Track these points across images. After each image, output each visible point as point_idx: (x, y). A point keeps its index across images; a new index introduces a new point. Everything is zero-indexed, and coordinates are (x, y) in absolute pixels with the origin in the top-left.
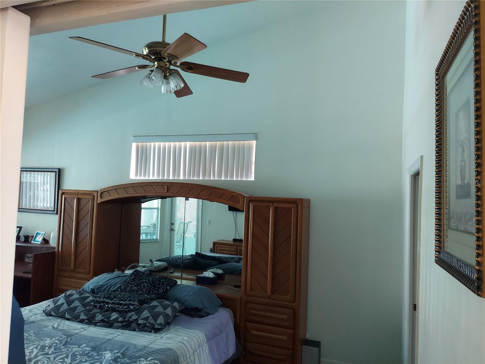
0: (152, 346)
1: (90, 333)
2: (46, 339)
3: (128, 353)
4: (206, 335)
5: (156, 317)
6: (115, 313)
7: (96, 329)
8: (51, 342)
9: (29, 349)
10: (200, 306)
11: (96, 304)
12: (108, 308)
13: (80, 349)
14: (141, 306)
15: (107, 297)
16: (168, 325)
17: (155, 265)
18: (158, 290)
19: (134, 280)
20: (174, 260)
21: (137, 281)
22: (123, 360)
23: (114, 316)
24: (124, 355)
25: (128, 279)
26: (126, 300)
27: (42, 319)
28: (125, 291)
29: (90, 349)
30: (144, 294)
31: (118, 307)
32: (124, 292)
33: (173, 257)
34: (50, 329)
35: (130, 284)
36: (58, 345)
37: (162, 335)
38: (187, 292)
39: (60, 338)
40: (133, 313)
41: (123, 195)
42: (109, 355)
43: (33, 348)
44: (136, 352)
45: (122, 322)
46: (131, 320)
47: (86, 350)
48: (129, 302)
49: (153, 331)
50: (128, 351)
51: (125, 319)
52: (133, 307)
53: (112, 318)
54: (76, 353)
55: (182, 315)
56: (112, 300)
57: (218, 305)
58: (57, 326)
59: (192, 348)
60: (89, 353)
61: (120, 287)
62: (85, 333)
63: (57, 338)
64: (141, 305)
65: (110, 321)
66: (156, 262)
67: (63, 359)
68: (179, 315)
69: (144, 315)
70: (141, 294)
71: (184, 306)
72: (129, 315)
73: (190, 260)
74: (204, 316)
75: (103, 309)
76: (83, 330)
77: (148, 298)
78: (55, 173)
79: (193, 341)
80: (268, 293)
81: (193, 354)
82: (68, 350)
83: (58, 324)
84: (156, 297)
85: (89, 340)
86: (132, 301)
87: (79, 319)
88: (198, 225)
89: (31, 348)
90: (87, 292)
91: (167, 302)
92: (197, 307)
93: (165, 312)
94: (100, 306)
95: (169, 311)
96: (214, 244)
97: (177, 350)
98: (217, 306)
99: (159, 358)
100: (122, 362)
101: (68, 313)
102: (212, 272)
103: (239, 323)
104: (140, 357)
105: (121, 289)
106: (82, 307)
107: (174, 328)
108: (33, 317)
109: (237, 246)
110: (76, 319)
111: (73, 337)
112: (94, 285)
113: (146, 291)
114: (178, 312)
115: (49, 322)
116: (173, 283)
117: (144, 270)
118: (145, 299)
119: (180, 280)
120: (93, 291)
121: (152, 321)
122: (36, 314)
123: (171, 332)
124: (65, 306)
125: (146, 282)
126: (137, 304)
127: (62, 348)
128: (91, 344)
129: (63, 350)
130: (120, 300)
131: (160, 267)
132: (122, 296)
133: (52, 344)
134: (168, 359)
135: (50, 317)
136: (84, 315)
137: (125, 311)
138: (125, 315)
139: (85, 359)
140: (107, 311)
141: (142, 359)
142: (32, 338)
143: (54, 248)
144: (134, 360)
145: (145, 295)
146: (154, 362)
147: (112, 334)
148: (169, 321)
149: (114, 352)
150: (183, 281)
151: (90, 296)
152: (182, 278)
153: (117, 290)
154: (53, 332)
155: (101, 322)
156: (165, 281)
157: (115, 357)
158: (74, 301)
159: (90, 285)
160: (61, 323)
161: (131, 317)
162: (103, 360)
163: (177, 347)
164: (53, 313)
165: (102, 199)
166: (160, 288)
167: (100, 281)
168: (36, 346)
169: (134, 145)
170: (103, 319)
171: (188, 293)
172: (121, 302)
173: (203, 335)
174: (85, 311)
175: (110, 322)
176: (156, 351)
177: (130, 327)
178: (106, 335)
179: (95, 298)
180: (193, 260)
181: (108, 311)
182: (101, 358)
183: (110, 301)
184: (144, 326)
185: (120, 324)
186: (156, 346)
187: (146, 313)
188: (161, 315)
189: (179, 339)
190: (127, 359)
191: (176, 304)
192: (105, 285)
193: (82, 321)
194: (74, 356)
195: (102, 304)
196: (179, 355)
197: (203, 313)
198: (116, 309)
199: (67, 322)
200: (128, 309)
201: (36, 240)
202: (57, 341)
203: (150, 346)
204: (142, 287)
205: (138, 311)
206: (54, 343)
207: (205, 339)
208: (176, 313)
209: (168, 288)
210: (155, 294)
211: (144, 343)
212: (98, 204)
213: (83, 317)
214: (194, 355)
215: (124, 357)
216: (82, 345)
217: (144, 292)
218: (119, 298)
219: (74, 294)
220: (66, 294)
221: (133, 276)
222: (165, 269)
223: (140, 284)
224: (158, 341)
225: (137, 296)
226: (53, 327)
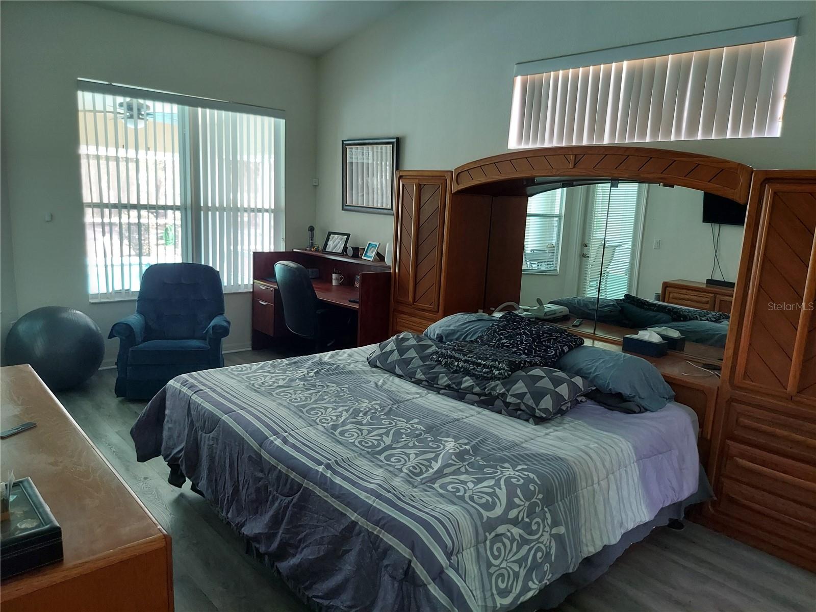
0: (528, 446)
1: (428, 404)
2: (363, 400)
3: (484, 449)
4: (636, 448)
5: (538, 396)
6: (469, 378)
7: (439, 399)
8: (370, 406)
9: (337, 411)
10: (626, 391)
11: (440, 359)
12: (458, 369)
13: (409, 426)
14: (512, 373)
15: (458, 350)
16: (562, 415)
17: (547, 310)
18: (546, 351)
19: (504, 328)
20: (582, 303)
21: (510, 331)
22: (473, 458)
23: (468, 382)
24: (475, 449)
25: (496, 325)
26: (487, 359)
27: (363, 371)
28: (489, 345)
29: (423, 428)
30: (521, 354)
31: (475, 368)
32: (486, 346)
33: (580, 300)
34: (371, 387)
35: (498, 334)
36: (378, 413)
37: (548, 431)
38: (602, 360)
39: (383, 403)
40: (498, 382)
41: (494, 176)
42: (453, 444)
43: (343, 411)
44: (497, 449)
45: (479, 395)
46: (494, 393)
47: (417, 429)
48: (492, 363)
49: (531, 420)
50: (484, 445)
51: (485, 390)
52: (498, 372)
53: (463, 386)
54: (401, 431)
55: (589, 401)
56: (465, 355)
57: (667, 397)
58: (382, 384)
59: (604, 466)
60: (421, 434)
61: (481, 337)
62: (420, 401)
63: (379, 402)
64: (513, 371)
65: (460, 389)
66: (549, 305)
67: (380, 435)
68: (583, 401)
69: (518, 389)
70: (515, 352)
71: (595, 386)
72: (491, 384)
73: (612, 308)
74: (635, 413)
75: (451, 367)
76: (418, 396)
77: (525, 361)
78: (391, 145)
79: (607, 453)
80: (788, 389)
81: (607, 477)
82: (391, 423)
83: (383, 380)
84: (541, 362)
85: (425, 413)
86: (497, 362)
87: (415, 378)
88: (634, 249)
89: (340, 409)
90: (430, 339)
91: (560, 374)
92: (620, 393)
93: (556, 390)
94: (446, 362)
95: (563, 390)
96: (666, 286)
97: (575, 463)
98: (664, 398)
99: (537, 470)
100: (472, 462)
101: (399, 367)
102: (657, 334)
103: (709, 437)
104: (503, 460)
105: (482, 341)
106: (420, 360)
107: (572, 422)
108: (352, 365)
109: (715, 293)
110: (409, 376)
111: (402, 405)
112: (442, 328)
113: (525, 349)
114: (581, 396)
115: (373, 376)
116: (576, 342)
117: (525, 315)
118: (520, 362)
119: (592, 341)
120: (440, 338)
121: (531, 402)
122: (357, 362)
123: (564, 428)
124: (395, 356)
125: (524, 333)
126: (506, 368)
127: (383, 419)
128: (426, 420)
129: (383, 422)
130: (478, 358)
131: (555, 314)
132: (482, 351)
133: (370, 409)
134: (555, 475)
135: (374, 369)
136: (421, 373)
137: (485, 377)
138: (484, 383)
139: (414, 443)
140: (456, 372)
141: (506, 465)
142: (344, 395)
143: (390, 268)
144: (491, 463)
145: (522, 356)
146: (528, 474)
147: (461, 411)
148: (564, 408)
149: (460, 442)
150: (596, 342)
151: (433, 345)
152: (596, 338)
153: (476, 341)
154: (374, 392)
155: (447, 388)
156: (561, 337)
157: (460, 451)
158: (408, 348)
159: (436, 328)
160: (388, 379)
161: (494, 389)
162: (441, 450)
163: (575, 459)
164: (378, 364)
165: (458, 184)
166: (550, 348)
167: (451, 325)
168: (347, 408)
169: (519, 80)
170: (450, 385)
171: (603, 365)
172: (479, 361)
173: (631, 447)
174: (423, 367)
175: (460, 391)
176: (532, 456)
177: (493, 405)
178: (451, 411)
179: (439, 349)
180: (620, 308)
181: (458, 373)
182: (438, 447)
183: (461, 357)
184: (516, 409)
185: (476, 398)
186: (532, 448)
187: (520, 387)
188: (548, 394)
189: (581, 443)
190: (480, 458)
191: (578, 380)
192: (458, 332)
193: (418, 383)
194: (398, 434)
195: (449, 360)
196: (578, 473)
197: (631, 405)
198: (470, 371)
199: (397, 380)
200: (491, 375)
201: (368, 254)
202: (377, 407)
203: (524, 445)
204: (518, 341)
205: (508, 381)
206: (372, 409)
207: (634, 454)
208: (578, 396)
209: (566, 349)
210: (540, 357)
211: (514, 437)
212: (452, 194)
213: (420, 375)
214: (608, 481)
215: (475, 455)
216: (413, 419)
217: (520, 350)
218: (476, 354)
219: (410, 338)
220: (398, 336)
221: (504, 321)
222: (565, 319)
223: (514, 335)
224: (539, 439)
225: (507, 356)
226: (376, 385)
